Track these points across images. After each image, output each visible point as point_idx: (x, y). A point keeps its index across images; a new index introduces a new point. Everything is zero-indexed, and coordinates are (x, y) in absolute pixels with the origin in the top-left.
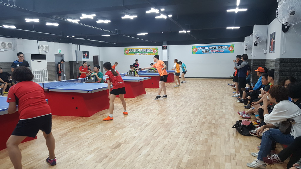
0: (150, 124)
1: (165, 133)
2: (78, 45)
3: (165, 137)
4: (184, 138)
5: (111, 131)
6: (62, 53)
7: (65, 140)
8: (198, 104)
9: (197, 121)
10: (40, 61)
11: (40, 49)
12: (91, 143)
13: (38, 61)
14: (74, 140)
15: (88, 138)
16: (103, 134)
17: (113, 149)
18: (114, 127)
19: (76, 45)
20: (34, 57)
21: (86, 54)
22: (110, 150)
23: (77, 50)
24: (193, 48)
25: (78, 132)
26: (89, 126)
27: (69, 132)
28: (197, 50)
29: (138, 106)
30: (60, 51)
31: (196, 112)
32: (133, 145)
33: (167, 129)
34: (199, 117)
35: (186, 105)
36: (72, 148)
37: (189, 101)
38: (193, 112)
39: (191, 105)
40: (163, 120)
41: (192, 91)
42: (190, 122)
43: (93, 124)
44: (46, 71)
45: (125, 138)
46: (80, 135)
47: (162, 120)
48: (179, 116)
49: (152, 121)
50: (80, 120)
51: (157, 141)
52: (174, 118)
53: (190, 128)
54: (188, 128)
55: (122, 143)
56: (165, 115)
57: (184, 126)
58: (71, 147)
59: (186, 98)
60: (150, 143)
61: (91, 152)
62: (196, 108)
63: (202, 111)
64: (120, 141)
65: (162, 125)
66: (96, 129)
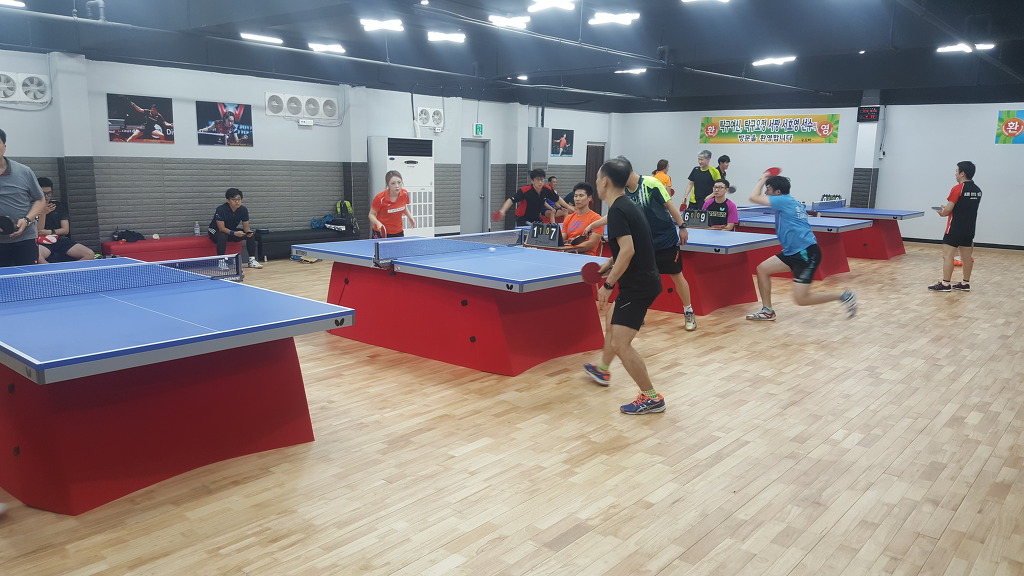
1: (796, 511)
2: (540, 109)
3: (786, 537)
5: (564, 456)
6: (484, 137)
7: (396, 466)
8: (989, 382)
10: (415, 162)
11: (418, 123)
12: (473, 498)
13: (408, 162)
14: (424, 472)
15: (472, 474)
16: (532, 464)
17: (546, 545)
18: (583, 436)
19: (534, 109)
20: (398, 147)
21: (564, 139)
22: (530, 547)
23: (533, 125)
25: (451, 434)
26: (497, 415)
27: (421, 431)
29: (707, 353)
30: (479, 128)
31: (974, 418)
32: (632, 545)
33: (807, 492)
35: (927, 377)
36: (402, 504)
37: (947, 356)
38: (956, 421)
39: (953, 378)
42: (932, 472)
43: (515, 409)
44: (431, 193)
45: (610, 500)
46: (451, 453)
48: (881, 434)
50: (476, 385)
51: (744, 547)
52: (857, 436)
55: (590, 523)
57: (897, 491)
58: (402, 500)
60: (713, 553)
61: (455, 544)
62: (978, 400)
64: (583, 516)
65: (790, 463)
66: (513, 435)
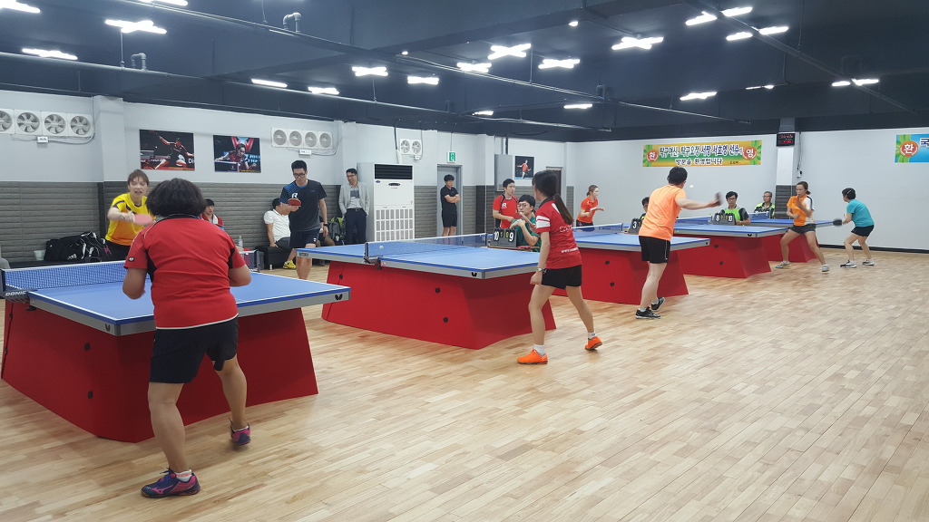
0: (652, 397)
1: (696, 435)
2: (505, 140)
3: (685, 452)
4: (759, 465)
5: (517, 402)
6: (457, 163)
7: (383, 410)
8: (871, 349)
9: (839, 410)
10: (397, 184)
11: (400, 152)
12: (444, 429)
13: (392, 184)
14: (405, 413)
15: (443, 413)
16: (490, 407)
17: (499, 457)
18: (533, 389)
19: (499, 139)
20: (383, 172)
21: (525, 165)
22: (487, 458)
23: (499, 153)
24: (901, 143)
25: (427, 388)
26: (464, 376)
27: (403, 387)
28: (914, 150)
29: (639, 332)
30: (452, 156)
31: (852, 374)
32: (565, 456)
33: (706, 424)
34: (853, 397)
35: (820, 347)
36: (390, 433)
37: (840, 332)
38: (837, 376)
39: (842, 347)
40: (707, 389)
41: (870, 299)
42: (809, 410)
43: (479, 370)
44: (411, 210)
45: (551, 429)
46: (427, 400)
47: (702, 390)
48: (774, 385)
49: (663, 389)
50: (448, 355)
51: (652, 457)
52: (754, 387)
53: (800, 433)
54: (790, 432)
55: (534, 443)
56: (723, 375)
57: (778, 422)
58: (388, 430)
59: (835, 320)
60: (626, 462)
61: (429, 457)
62: (859, 362)
63: (879, 373)
64: (529, 439)
65: (696, 405)
66: (476, 389)
